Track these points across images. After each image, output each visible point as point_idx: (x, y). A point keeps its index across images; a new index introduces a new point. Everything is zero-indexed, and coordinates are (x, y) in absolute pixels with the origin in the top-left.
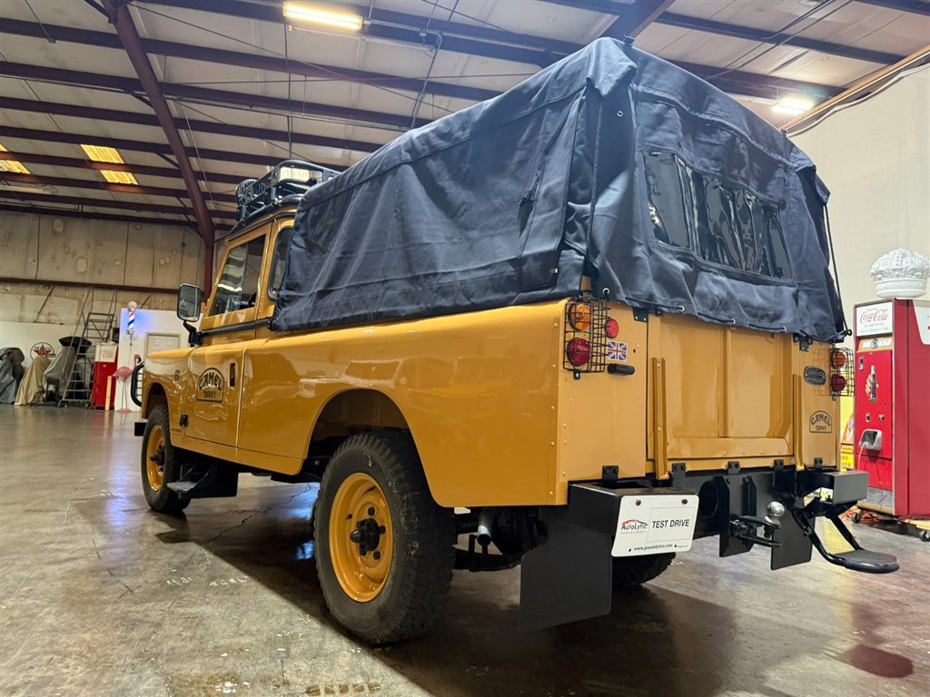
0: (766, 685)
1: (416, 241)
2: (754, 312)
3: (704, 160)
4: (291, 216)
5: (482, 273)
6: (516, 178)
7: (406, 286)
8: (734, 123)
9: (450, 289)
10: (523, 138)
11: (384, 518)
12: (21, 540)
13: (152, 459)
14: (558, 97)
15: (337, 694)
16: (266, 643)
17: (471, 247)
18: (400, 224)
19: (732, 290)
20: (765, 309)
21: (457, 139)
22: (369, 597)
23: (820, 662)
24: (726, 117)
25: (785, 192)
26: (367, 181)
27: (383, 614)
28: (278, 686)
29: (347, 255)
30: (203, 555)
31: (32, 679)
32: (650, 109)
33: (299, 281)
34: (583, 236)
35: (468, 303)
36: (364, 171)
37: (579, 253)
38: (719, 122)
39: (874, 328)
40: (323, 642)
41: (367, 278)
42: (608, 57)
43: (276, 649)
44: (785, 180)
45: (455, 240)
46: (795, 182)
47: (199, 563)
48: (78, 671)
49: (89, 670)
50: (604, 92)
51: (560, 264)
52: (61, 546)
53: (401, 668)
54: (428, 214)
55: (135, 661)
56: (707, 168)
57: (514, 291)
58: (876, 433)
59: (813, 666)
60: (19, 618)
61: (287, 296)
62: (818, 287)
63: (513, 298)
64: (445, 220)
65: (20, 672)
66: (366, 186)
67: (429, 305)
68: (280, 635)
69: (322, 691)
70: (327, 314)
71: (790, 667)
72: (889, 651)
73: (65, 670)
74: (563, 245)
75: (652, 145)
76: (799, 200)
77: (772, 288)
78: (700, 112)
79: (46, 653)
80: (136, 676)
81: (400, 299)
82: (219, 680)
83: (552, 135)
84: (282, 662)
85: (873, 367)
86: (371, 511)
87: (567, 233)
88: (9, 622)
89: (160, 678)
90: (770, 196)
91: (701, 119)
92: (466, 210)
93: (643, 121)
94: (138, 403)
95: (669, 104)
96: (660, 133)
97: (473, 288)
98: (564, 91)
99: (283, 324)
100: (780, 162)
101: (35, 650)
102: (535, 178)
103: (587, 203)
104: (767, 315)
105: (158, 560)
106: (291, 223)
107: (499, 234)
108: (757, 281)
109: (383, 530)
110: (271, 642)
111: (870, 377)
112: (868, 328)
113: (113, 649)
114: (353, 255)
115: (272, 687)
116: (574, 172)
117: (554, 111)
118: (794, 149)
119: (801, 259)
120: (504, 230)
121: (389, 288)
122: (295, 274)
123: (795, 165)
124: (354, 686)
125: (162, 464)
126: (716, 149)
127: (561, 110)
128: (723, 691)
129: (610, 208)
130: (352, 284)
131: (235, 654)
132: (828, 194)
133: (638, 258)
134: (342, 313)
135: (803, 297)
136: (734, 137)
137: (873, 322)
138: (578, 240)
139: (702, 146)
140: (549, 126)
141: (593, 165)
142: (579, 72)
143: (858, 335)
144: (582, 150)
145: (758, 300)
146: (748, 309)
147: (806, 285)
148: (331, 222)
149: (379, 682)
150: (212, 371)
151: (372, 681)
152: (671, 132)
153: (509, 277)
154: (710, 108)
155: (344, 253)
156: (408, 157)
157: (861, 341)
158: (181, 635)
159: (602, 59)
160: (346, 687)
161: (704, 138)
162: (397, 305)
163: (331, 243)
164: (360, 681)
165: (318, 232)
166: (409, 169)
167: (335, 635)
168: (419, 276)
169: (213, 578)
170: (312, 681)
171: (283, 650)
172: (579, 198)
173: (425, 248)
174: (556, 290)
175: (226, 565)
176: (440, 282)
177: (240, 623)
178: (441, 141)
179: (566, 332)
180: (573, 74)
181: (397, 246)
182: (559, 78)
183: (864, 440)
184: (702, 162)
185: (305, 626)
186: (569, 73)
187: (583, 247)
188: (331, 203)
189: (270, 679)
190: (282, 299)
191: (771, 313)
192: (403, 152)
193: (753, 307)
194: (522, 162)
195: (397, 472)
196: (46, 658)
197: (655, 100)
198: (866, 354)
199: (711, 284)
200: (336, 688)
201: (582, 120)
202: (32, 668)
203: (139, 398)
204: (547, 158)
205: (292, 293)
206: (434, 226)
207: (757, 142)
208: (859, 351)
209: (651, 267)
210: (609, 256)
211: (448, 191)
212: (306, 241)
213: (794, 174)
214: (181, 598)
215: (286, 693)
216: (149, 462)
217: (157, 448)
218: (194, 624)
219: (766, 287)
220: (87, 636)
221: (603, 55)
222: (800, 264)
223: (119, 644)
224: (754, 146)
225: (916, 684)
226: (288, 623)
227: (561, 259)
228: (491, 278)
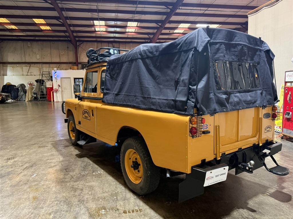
0: (248, 206)
1: (144, 86)
2: (248, 103)
3: (233, 57)
4: (105, 66)
5: (164, 101)
6: (173, 72)
7: (142, 99)
8: (243, 42)
9: (155, 104)
10: (175, 59)
11: (140, 161)
12: (40, 159)
13: (71, 131)
14: (185, 49)
15: (131, 213)
16: (111, 195)
17: (161, 91)
18: (139, 78)
19: (241, 98)
20: (251, 101)
21: (155, 55)
22: (138, 182)
23: (264, 197)
24: (240, 41)
25: (260, 59)
26: (127, 61)
27: (141, 188)
28: (116, 211)
29: (123, 84)
30: (89, 163)
31: (54, 210)
32: (215, 47)
33: (109, 88)
34: (194, 97)
35: (161, 109)
36: (126, 57)
37: (193, 103)
38: (238, 43)
39: (291, 79)
40: (126, 194)
41: (130, 93)
42: (201, 37)
43: (114, 197)
44: (260, 55)
45: (156, 87)
46: (263, 54)
47: (89, 166)
48: (65, 207)
49: (67, 206)
50: (200, 50)
51: (187, 105)
52: (51, 161)
53: (147, 203)
54: (147, 77)
55: (78, 203)
56: (234, 59)
57: (174, 109)
58: (289, 113)
59: (262, 199)
60: (46, 189)
61: (106, 92)
62: (269, 89)
63: (174, 111)
64: (153, 80)
65: (50, 208)
66: (127, 63)
67: (149, 107)
68: (114, 192)
69: (127, 212)
70: (119, 101)
71: (256, 199)
72: (285, 192)
73: (62, 207)
74: (188, 99)
75: (216, 59)
76: (264, 61)
77: (254, 92)
78: (232, 41)
79: (55, 201)
80: (79, 208)
81: (140, 103)
82: (101, 209)
83: (184, 61)
84: (116, 202)
85: (290, 92)
86: (136, 159)
87: (189, 95)
88: (44, 190)
89: (86, 209)
90: (255, 61)
91: (232, 43)
92: (159, 78)
93: (213, 52)
94: (65, 113)
95: (221, 43)
96: (218, 54)
97: (162, 105)
98: (187, 47)
99: (106, 101)
100: (258, 49)
101: (52, 200)
102: (179, 74)
103: (195, 86)
104: (252, 102)
105: (78, 165)
106: (105, 68)
107: (169, 88)
108: (249, 91)
109: (140, 165)
110: (112, 195)
111: (289, 95)
112: (289, 79)
113: (72, 199)
114: (125, 84)
115: (114, 211)
116: (191, 76)
117: (184, 53)
118: (263, 43)
119: (264, 80)
120: (170, 88)
121: (137, 98)
122: (108, 86)
123: (263, 49)
124: (136, 210)
125: (74, 132)
126: (237, 53)
127: (187, 53)
128: (235, 209)
129: (202, 88)
130: (126, 94)
131: (103, 200)
132: (274, 56)
133: (211, 98)
134: (123, 102)
135: (264, 92)
136: (243, 47)
137: (291, 77)
138: (193, 98)
139: (232, 52)
140: (183, 58)
141: (197, 74)
142: (192, 41)
143: (286, 81)
144: (193, 70)
145: (249, 98)
146: (246, 102)
147: (265, 88)
148: (117, 71)
149: (142, 208)
150: (86, 110)
151: (140, 208)
152: (222, 53)
153: (172, 105)
154: (235, 39)
155: (122, 83)
156: (140, 57)
157: (287, 83)
158: (88, 193)
159: (199, 37)
160: (134, 210)
161: (233, 50)
162: (139, 104)
163: (118, 78)
164: (137, 208)
165: (114, 73)
166: (140, 61)
167: (129, 191)
168: (145, 97)
169: (93, 172)
170: (124, 209)
171: (116, 198)
172: (192, 84)
173: (147, 89)
174: (186, 113)
175: (96, 166)
176: (152, 101)
177: (103, 188)
178: (150, 54)
179: (189, 126)
180: (190, 42)
181: (138, 85)
182: (186, 42)
183: (286, 115)
184: (232, 58)
185: (120, 188)
186: (189, 41)
187: (194, 100)
188: (117, 66)
189: (113, 208)
190: (105, 93)
191: (253, 101)
192: (138, 55)
193: (247, 101)
194: (175, 67)
195: (143, 151)
196: (56, 203)
197: (216, 43)
198: (288, 88)
199: (234, 98)
200: (131, 211)
201: (193, 60)
202: (53, 206)
203: (65, 112)
204: (183, 68)
205: (108, 91)
206: (149, 81)
207: (251, 45)
208: (286, 86)
209: (215, 99)
210: (202, 104)
211: (153, 71)
212: (110, 75)
213: (263, 52)
214: (86, 180)
215: (118, 213)
216: (70, 132)
217: (72, 127)
218: (91, 189)
219: (252, 92)
220: (64, 195)
221: (200, 35)
222: (264, 82)
223: (73, 197)
224: (250, 46)
225: (292, 205)
226: (116, 187)
227: (188, 103)
228: (167, 104)
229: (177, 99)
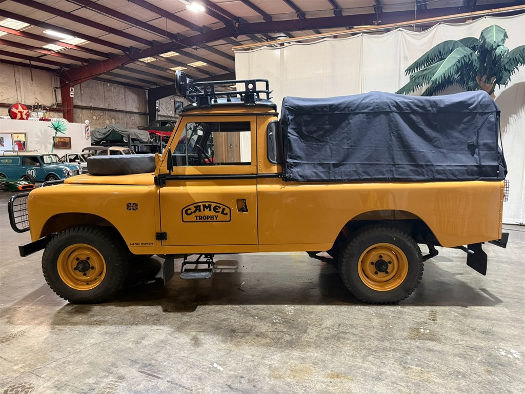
1: (416, 150)
4: (275, 115)
6: (463, 134)
7: (413, 168)
9: (443, 172)
10: (465, 120)
14: (481, 111)
15: (436, 317)
17: (445, 156)
18: (398, 139)
21: (429, 110)
26: (361, 113)
33: (299, 155)
35: (455, 178)
36: (357, 107)
45: (433, 152)
54: (415, 138)
57: (478, 176)
61: (293, 162)
63: (478, 178)
64: (425, 142)
66: (361, 116)
68: (374, 314)
74: (499, 164)
81: (410, 173)
83: (480, 123)
92: (437, 141)
97: (457, 173)
98: (484, 109)
102: (476, 137)
106: (276, 119)
107: (458, 153)
109: (390, 262)
110: (381, 317)
114: (359, 148)
117: (479, 115)
120: (461, 152)
121: (400, 167)
122: (296, 151)
127: (482, 116)
130: (366, 163)
134: (362, 176)
140: (479, 120)
142: (489, 105)
150: (208, 203)
153: (476, 171)
155: (351, 146)
156: (395, 109)
163: (329, 138)
164: (427, 312)
165: (312, 130)
166: (397, 115)
168: (422, 165)
171: (391, 317)
173: (422, 154)
176: (436, 169)
178: (417, 108)
180: (487, 105)
181: (398, 149)
186: (485, 104)
192: (391, 106)
194: (466, 129)
204: (479, 131)
205: (297, 161)
206: (420, 144)
211: (425, 131)
227: (499, 168)
228: (466, 170)
229: (483, 164)
